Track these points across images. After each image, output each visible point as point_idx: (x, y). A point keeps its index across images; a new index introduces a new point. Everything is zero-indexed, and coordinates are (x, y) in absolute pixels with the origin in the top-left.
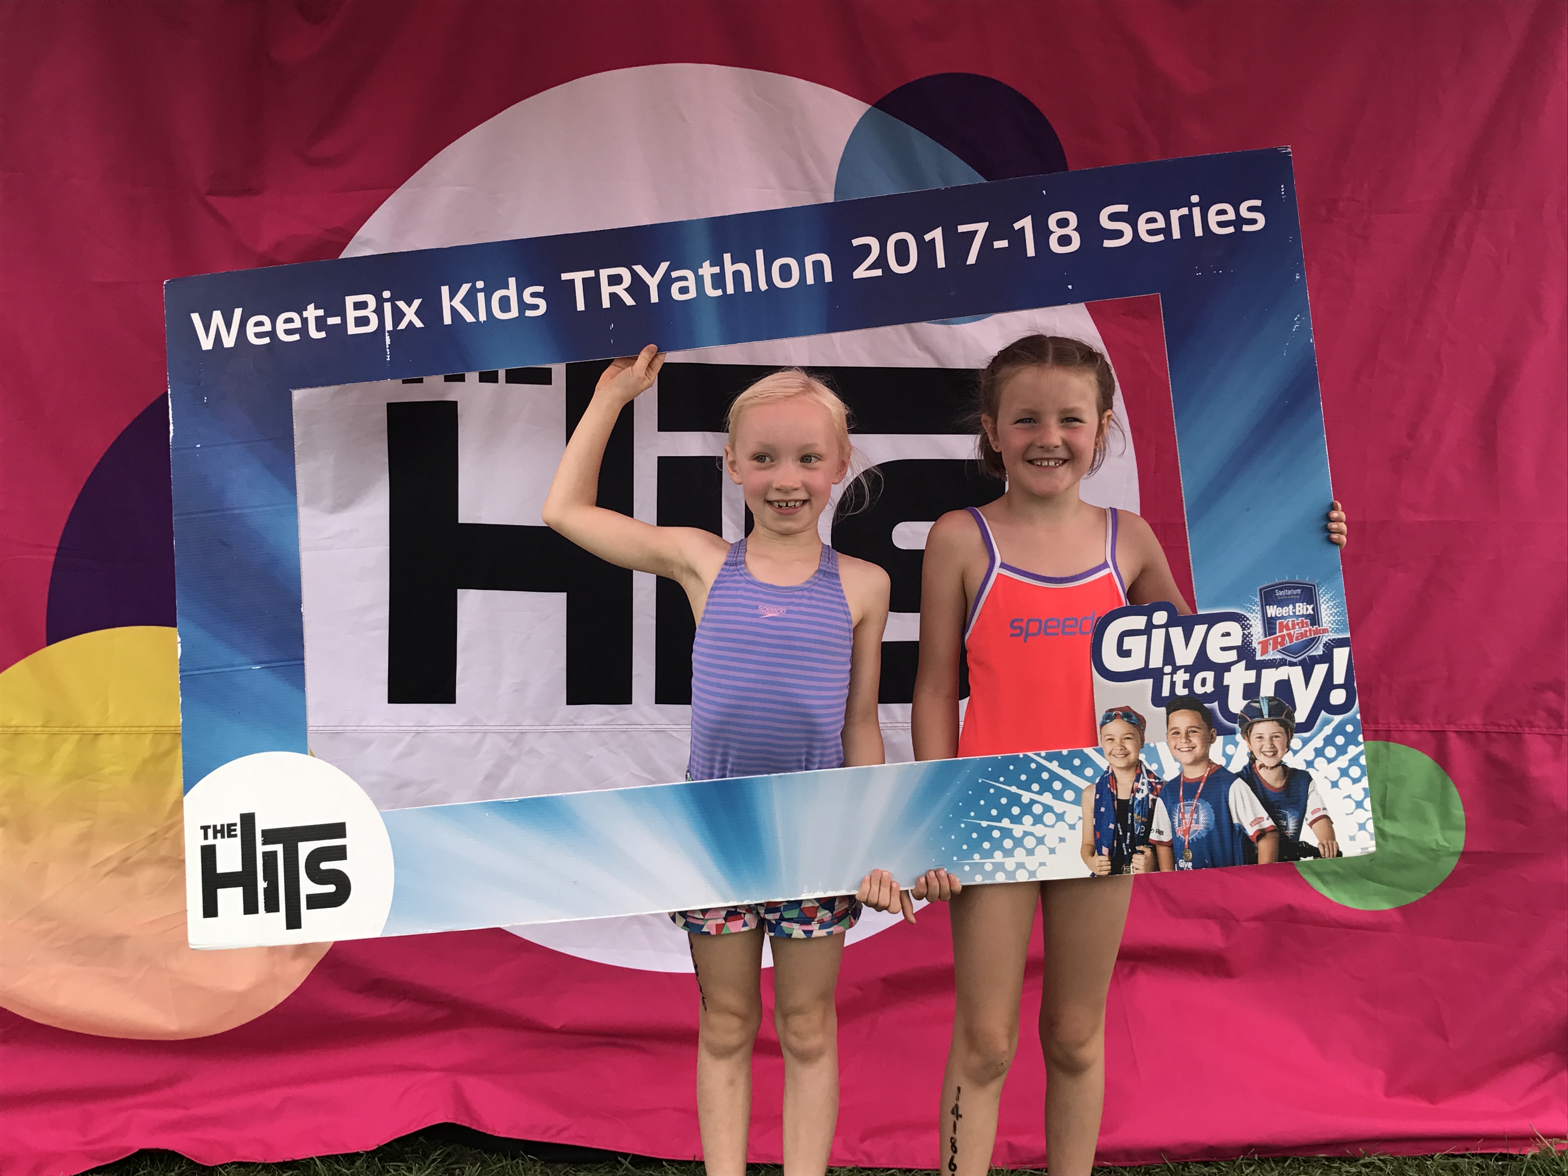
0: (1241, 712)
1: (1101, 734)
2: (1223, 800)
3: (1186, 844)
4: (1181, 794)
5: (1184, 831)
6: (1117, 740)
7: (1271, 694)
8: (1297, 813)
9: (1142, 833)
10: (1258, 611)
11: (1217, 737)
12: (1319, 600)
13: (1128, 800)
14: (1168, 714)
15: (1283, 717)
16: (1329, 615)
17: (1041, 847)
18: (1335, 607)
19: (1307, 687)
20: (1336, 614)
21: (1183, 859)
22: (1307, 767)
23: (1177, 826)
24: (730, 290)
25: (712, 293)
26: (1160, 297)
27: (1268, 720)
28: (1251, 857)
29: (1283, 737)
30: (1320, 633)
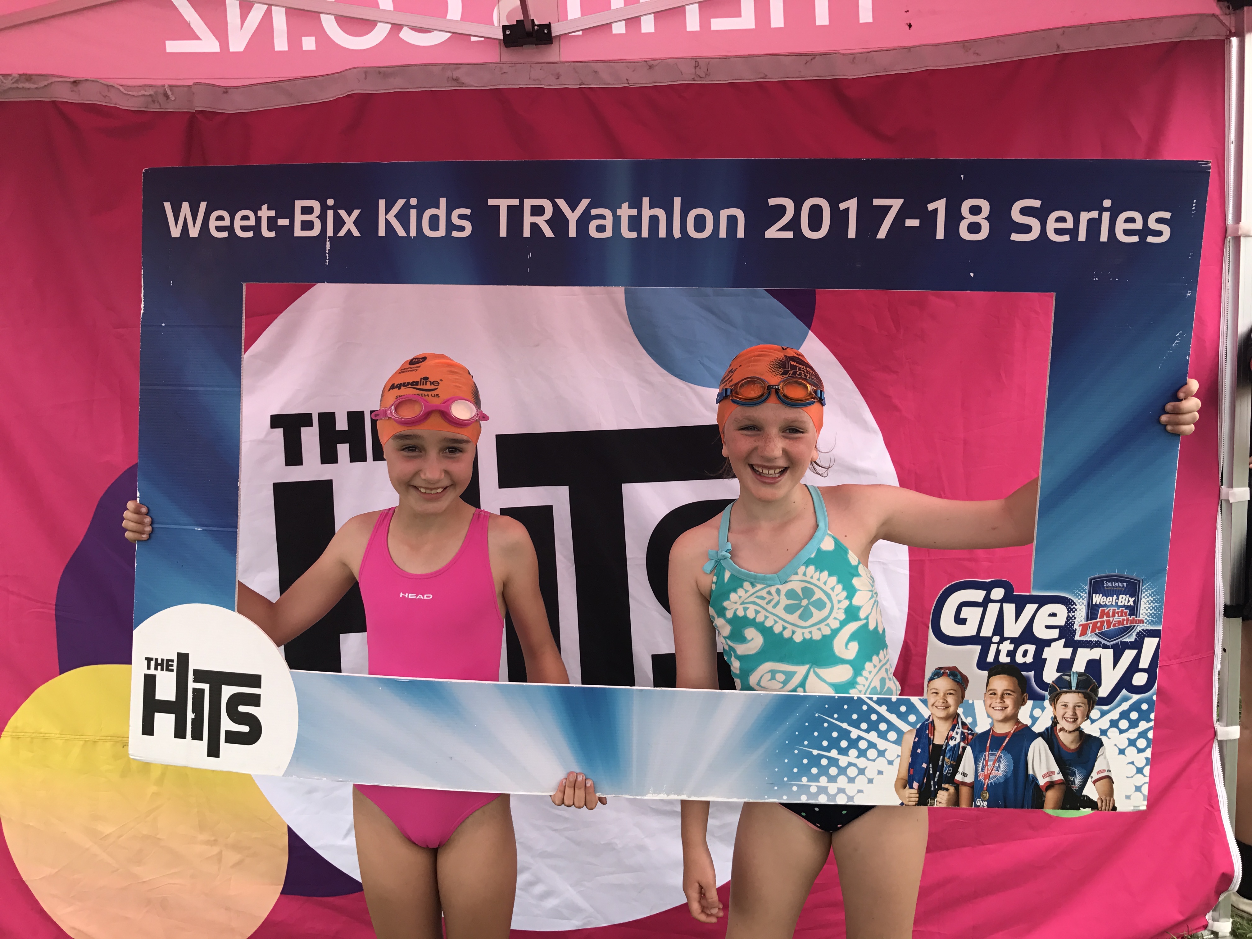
0: (1053, 682)
1: (928, 687)
2: (1023, 754)
3: (985, 786)
4: (988, 744)
5: (985, 775)
6: (941, 694)
7: (1082, 670)
8: (1085, 771)
9: (949, 773)
10: (1085, 597)
11: (1029, 701)
12: (1141, 594)
13: (942, 746)
14: (989, 677)
15: (1088, 691)
16: (1147, 608)
17: (861, 777)
18: (1154, 602)
19: (1114, 667)
20: (1153, 608)
21: (980, 798)
22: (1101, 735)
23: (980, 770)
24: (645, 234)
25: (627, 234)
26: (1054, 298)
27: (1075, 692)
28: (1039, 803)
29: (1085, 708)
30: (1136, 623)
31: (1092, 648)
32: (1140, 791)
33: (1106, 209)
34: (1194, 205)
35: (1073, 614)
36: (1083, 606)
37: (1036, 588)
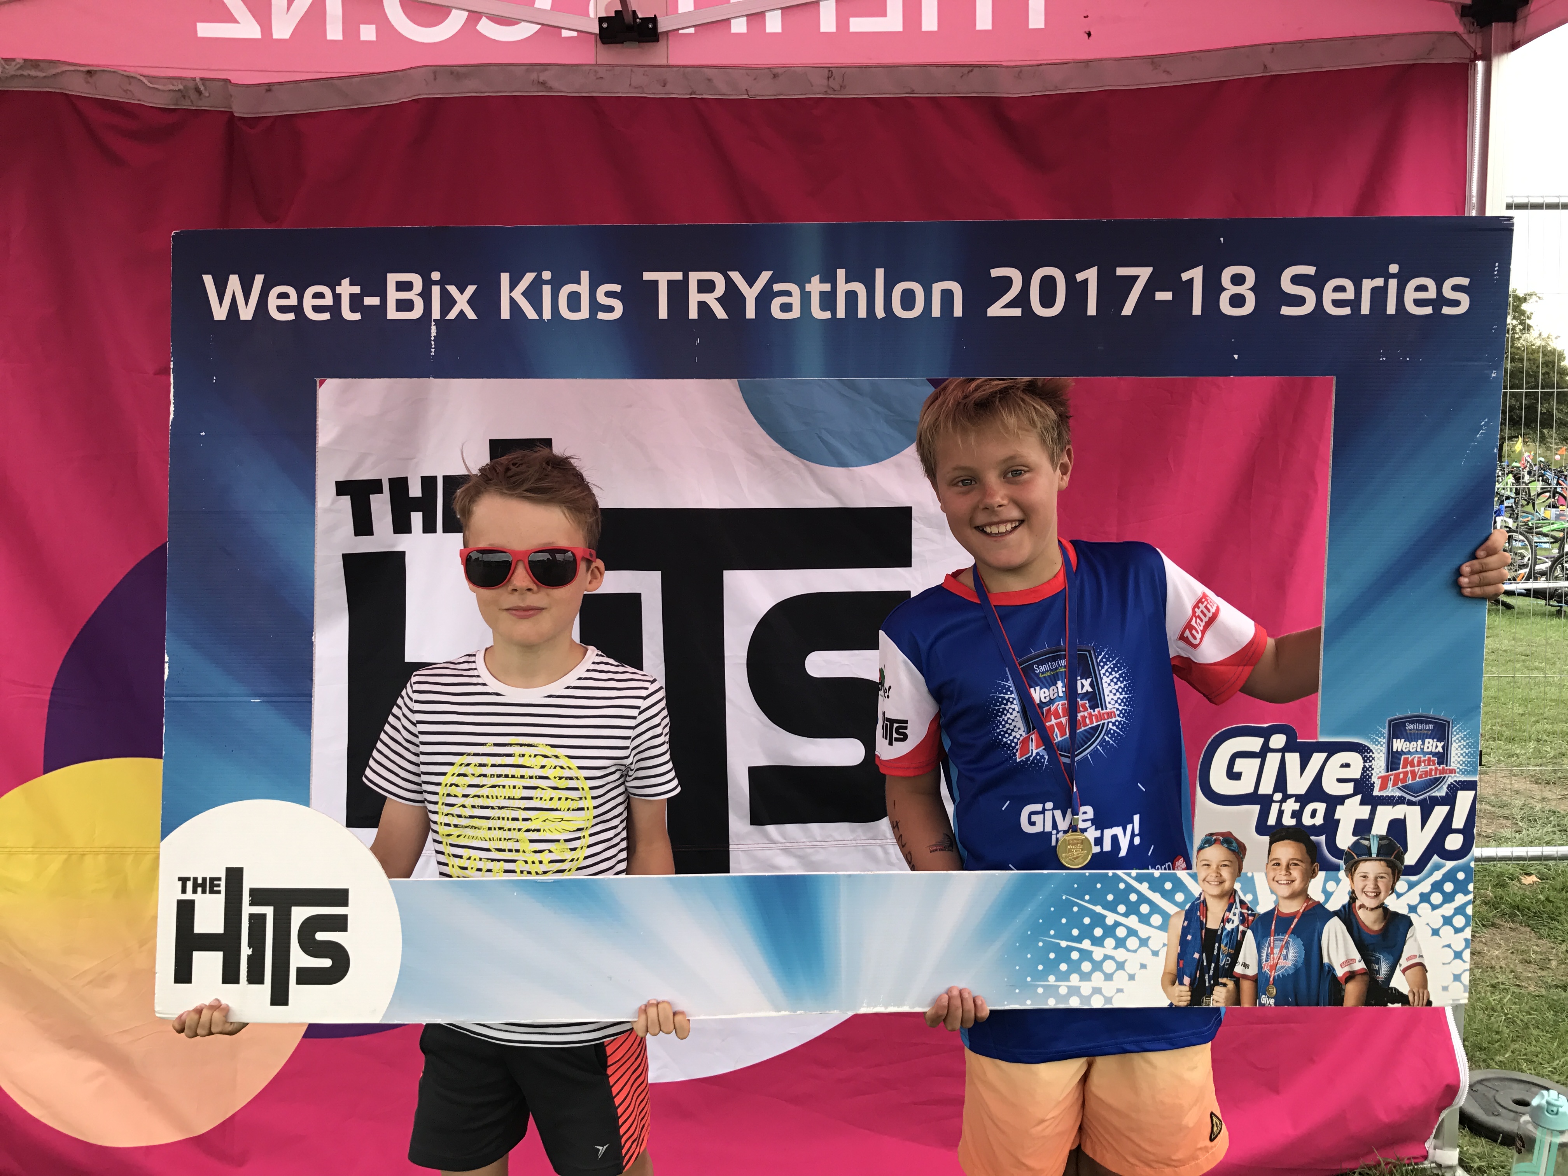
0: (1349, 848)
1: (1197, 858)
2: (1316, 938)
3: (1271, 979)
4: (1273, 928)
5: (1270, 966)
6: (1214, 866)
7: (1384, 832)
8: (1391, 958)
9: (1227, 965)
10: (1384, 743)
11: (1320, 873)
12: (1452, 738)
13: (1217, 930)
14: (1271, 843)
15: (1393, 858)
17: (1120, 972)
18: (1467, 746)
19: (1422, 828)
20: (1467, 754)
21: (1266, 995)
22: (1410, 912)
23: (1264, 960)
24: (841, 313)
25: (818, 314)
26: (1334, 382)
27: (1376, 860)
28: (1337, 998)
29: (1388, 879)
30: (1446, 773)
31: (1394, 805)
32: (1460, 981)
33: (1393, 276)
34: (1496, 269)
35: (1370, 764)
36: (1381, 753)
37: (1323, 733)
